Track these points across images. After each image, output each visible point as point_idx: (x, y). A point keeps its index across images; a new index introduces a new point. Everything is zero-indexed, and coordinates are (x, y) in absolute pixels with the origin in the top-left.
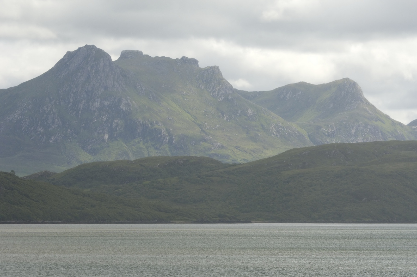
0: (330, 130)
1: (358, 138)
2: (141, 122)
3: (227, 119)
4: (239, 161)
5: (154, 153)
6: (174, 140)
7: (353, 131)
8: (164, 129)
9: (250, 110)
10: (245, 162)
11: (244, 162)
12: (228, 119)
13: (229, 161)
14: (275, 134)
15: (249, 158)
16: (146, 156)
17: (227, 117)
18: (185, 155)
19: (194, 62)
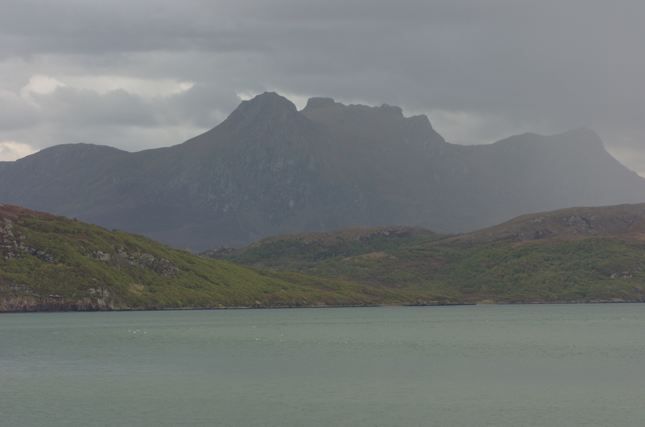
2: (334, 185)
4: (456, 231)
16: (342, 227)
19: (398, 111)
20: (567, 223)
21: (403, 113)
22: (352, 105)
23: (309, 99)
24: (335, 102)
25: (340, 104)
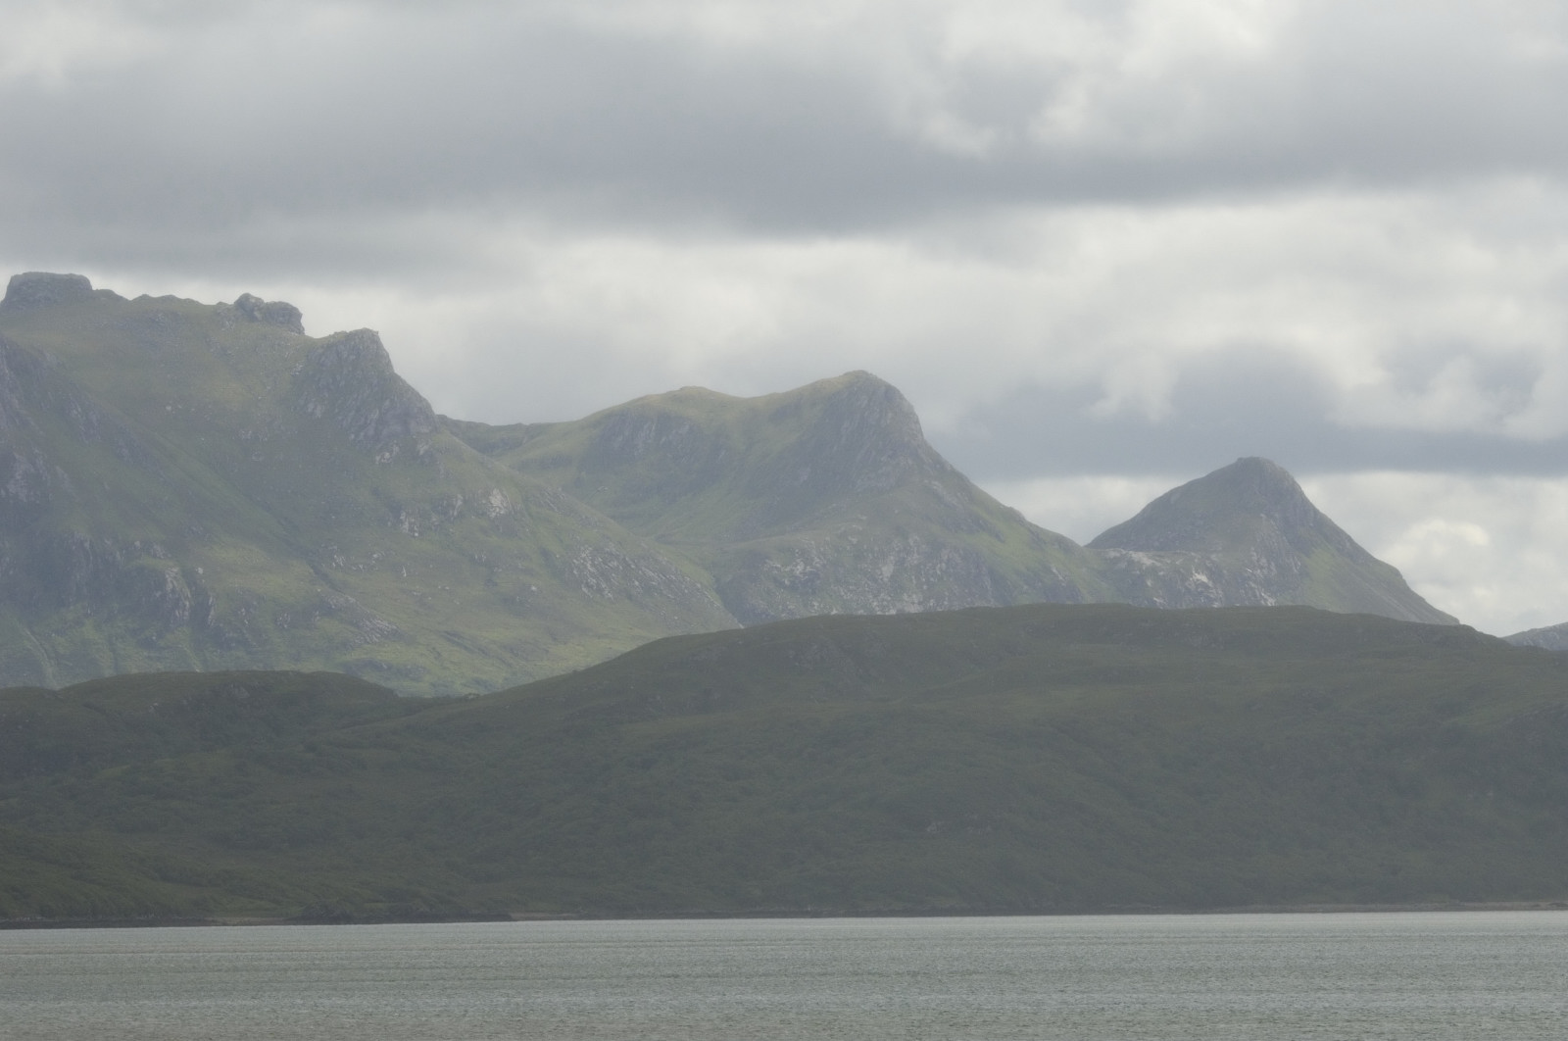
0: (800, 568)
1: (905, 597)
2: (87, 545)
3: (411, 530)
4: (460, 689)
5: (137, 662)
6: (212, 613)
7: (887, 570)
8: (175, 570)
9: (499, 497)
10: (483, 692)
11: (476, 692)
12: (415, 531)
13: (423, 688)
14: (592, 587)
15: (498, 677)
16: (108, 673)
17: (410, 523)
18: (255, 668)
19: (287, 315)
20: (797, 664)
21: (304, 321)
22: (144, 298)
23: (14, 279)
24: (94, 288)
25: (108, 295)
